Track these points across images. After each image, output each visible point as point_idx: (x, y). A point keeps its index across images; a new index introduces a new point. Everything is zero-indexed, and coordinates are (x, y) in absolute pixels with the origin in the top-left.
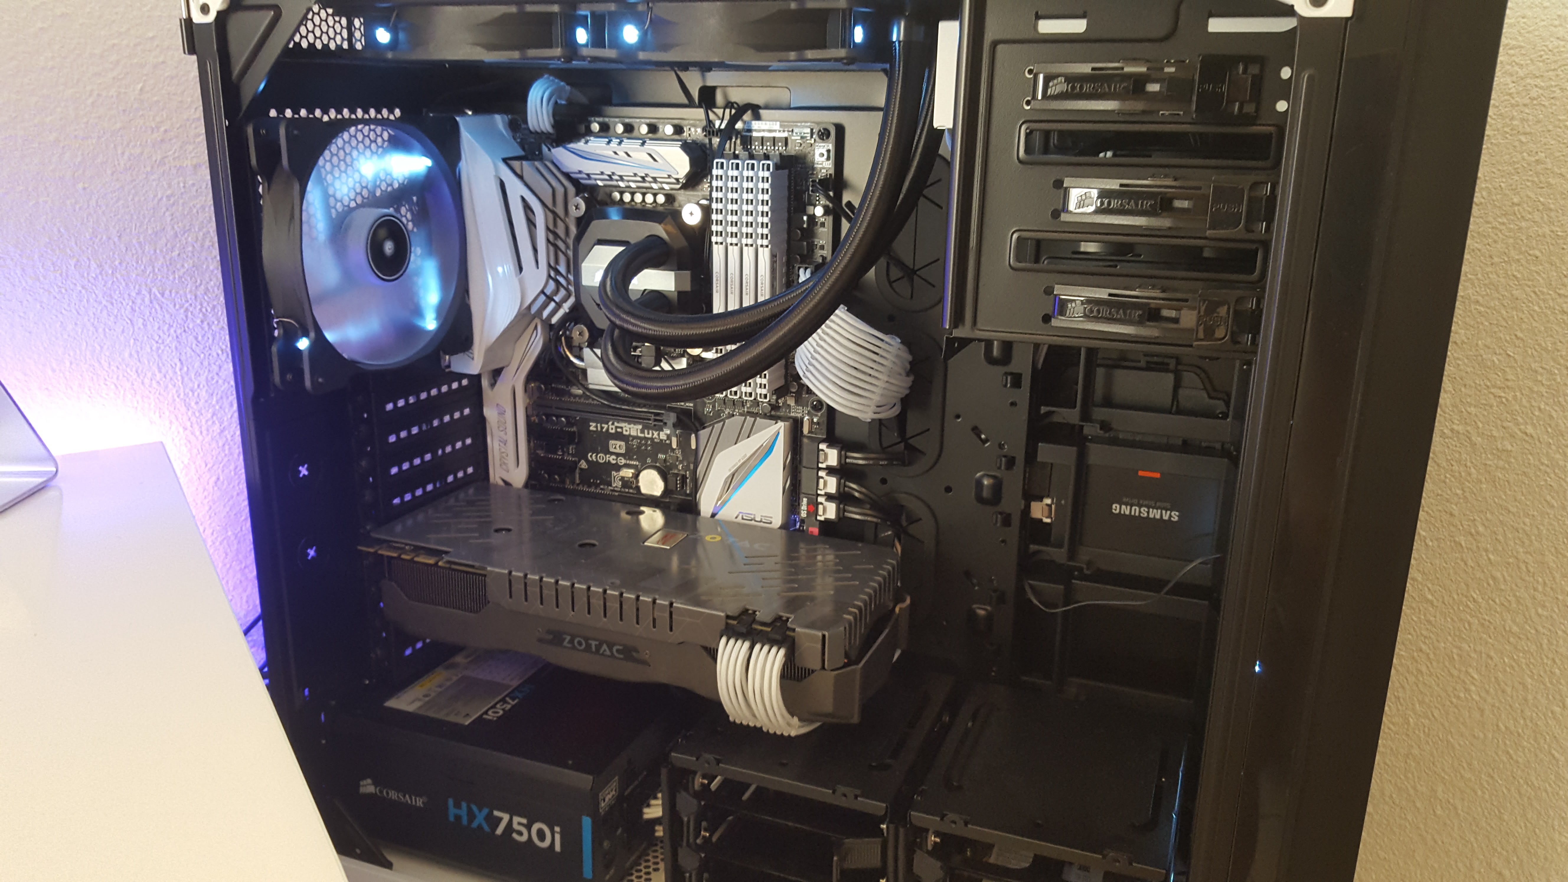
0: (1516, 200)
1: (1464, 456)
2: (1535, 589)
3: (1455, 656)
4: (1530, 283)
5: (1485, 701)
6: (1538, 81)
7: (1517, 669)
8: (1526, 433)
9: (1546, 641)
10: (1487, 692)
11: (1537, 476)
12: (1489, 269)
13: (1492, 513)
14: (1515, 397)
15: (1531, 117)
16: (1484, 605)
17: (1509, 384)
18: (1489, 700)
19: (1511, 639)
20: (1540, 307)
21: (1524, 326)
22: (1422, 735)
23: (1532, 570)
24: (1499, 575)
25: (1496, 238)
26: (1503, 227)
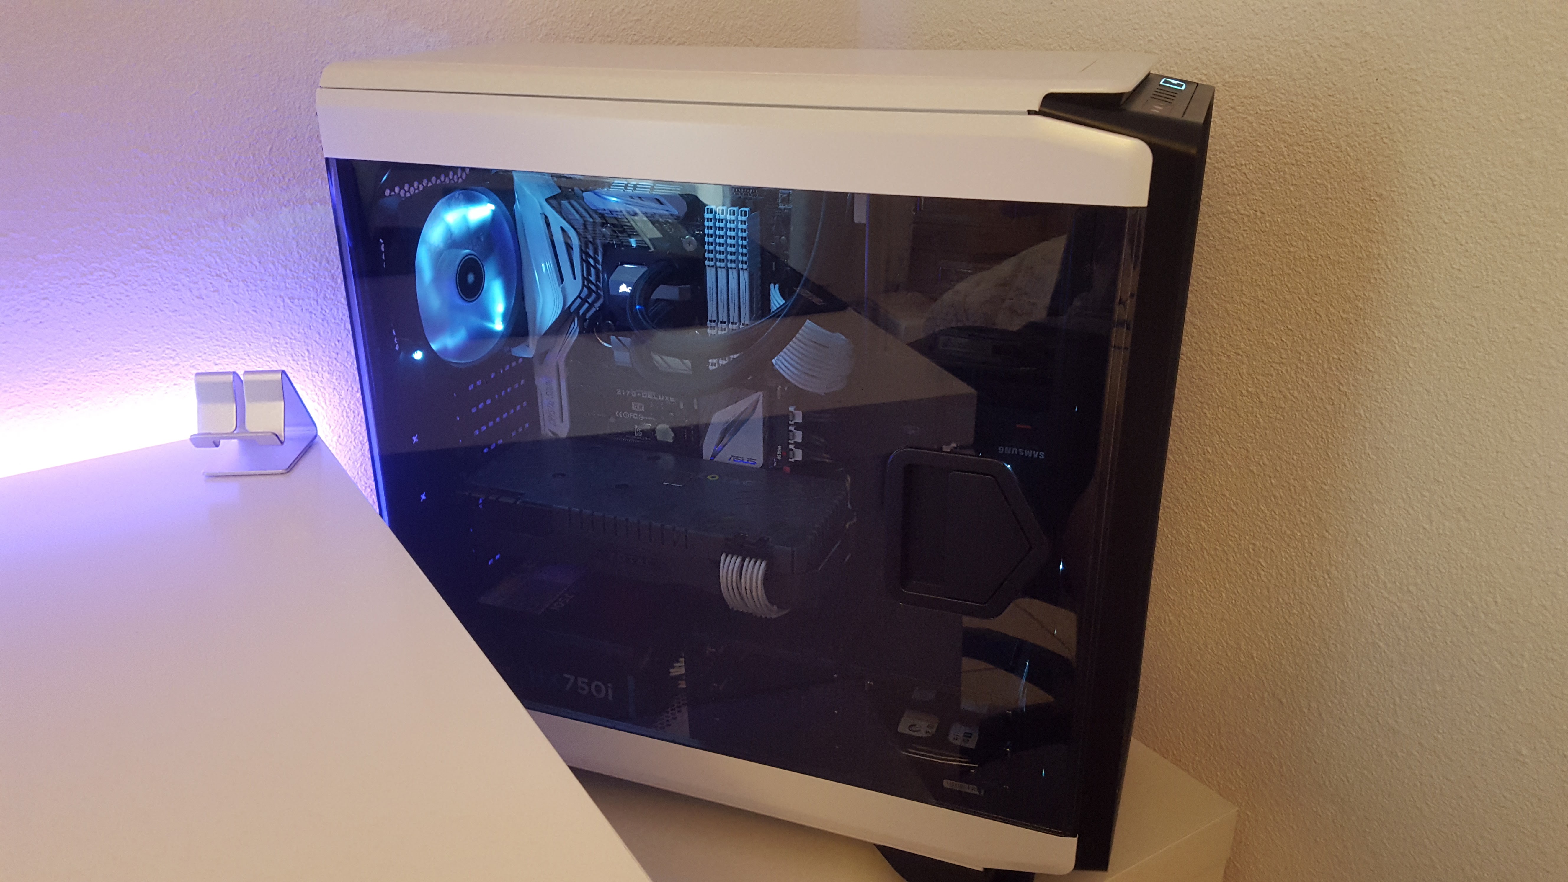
0: (1287, 232)
1: (1255, 409)
2: (1301, 505)
3: (1251, 551)
4: (1296, 291)
5: (1270, 581)
6: (1301, 149)
7: (1289, 559)
8: (1293, 396)
9: (1307, 541)
10: (1272, 576)
11: (1300, 426)
12: (1271, 279)
13: (1273, 451)
14: (1287, 370)
15: (1296, 174)
16: (1268, 514)
17: (1284, 361)
18: (1273, 581)
19: (1286, 539)
20: (1302, 308)
21: (1293, 321)
22: (1231, 606)
23: (1297, 491)
24: (1277, 494)
25: (1274, 257)
26: (1279, 250)
